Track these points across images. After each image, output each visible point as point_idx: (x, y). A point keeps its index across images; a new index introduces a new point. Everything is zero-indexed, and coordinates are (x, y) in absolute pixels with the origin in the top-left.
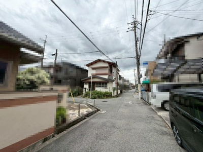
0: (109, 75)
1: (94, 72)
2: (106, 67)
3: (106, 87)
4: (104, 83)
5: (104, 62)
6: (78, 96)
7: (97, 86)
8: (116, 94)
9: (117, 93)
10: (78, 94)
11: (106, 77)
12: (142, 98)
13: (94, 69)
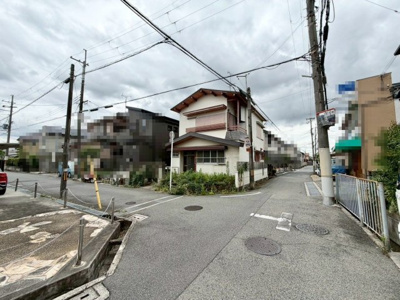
0: (229, 130)
1: (192, 124)
2: (222, 108)
3: (221, 161)
4: (217, 152)
5: (215, 93)
6: (147, 185)
7: (200, 161)
8: (246, 181)
9: (252, 177)
10: (150, 180)
11: (221, 135)
12: (334, 200)
13: (191, 116)
